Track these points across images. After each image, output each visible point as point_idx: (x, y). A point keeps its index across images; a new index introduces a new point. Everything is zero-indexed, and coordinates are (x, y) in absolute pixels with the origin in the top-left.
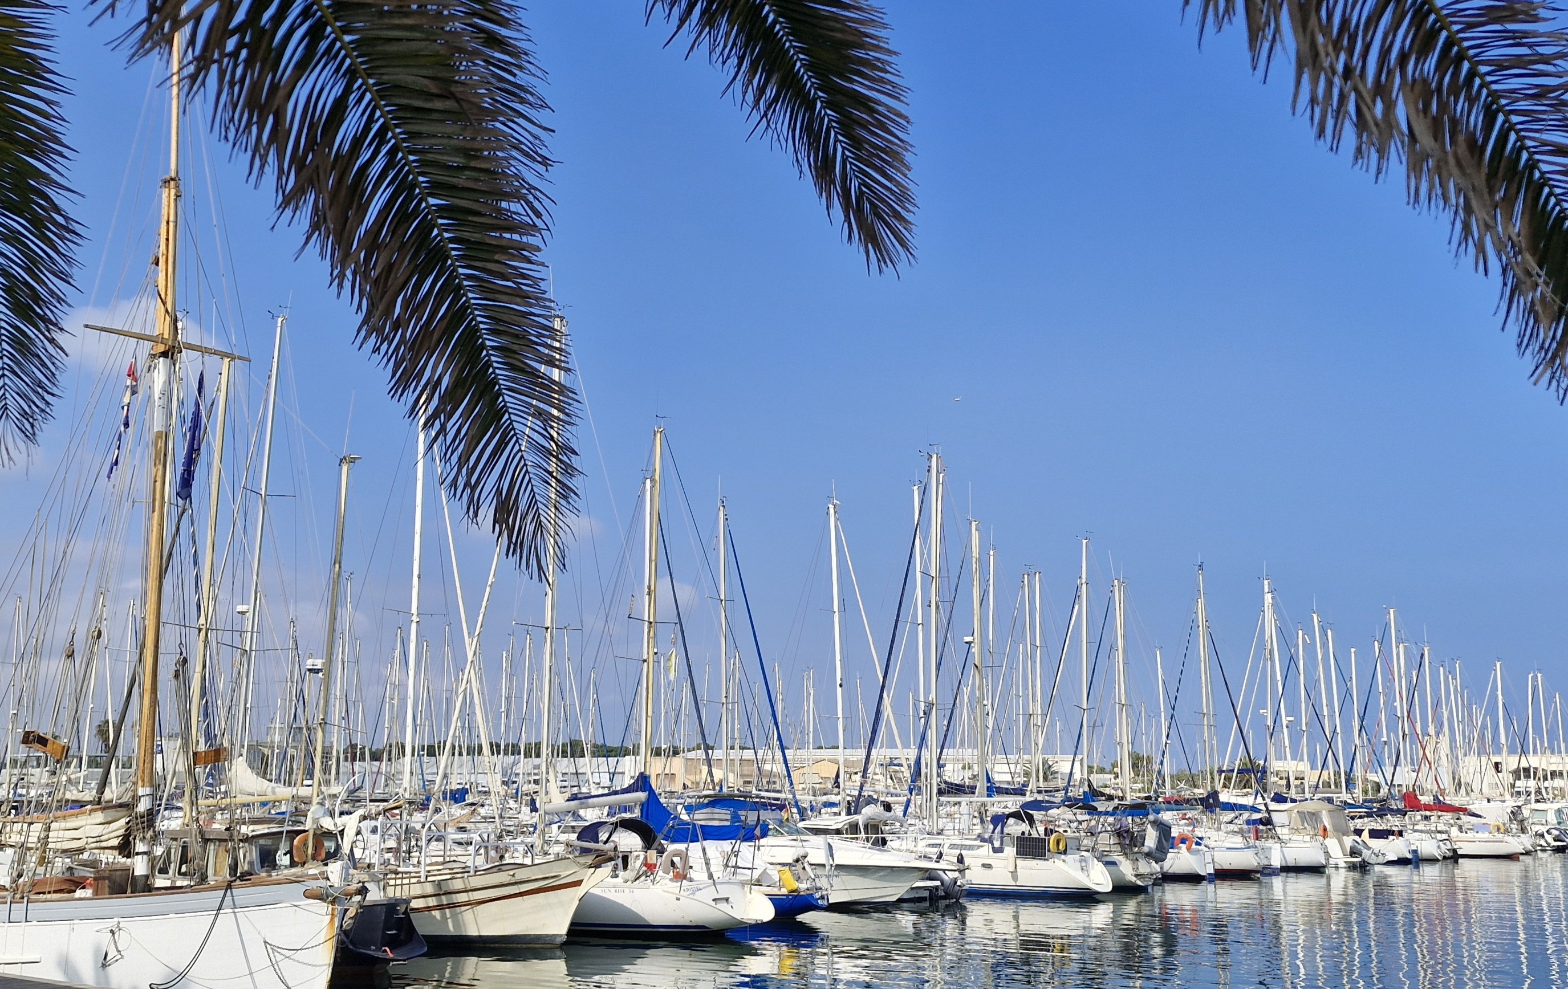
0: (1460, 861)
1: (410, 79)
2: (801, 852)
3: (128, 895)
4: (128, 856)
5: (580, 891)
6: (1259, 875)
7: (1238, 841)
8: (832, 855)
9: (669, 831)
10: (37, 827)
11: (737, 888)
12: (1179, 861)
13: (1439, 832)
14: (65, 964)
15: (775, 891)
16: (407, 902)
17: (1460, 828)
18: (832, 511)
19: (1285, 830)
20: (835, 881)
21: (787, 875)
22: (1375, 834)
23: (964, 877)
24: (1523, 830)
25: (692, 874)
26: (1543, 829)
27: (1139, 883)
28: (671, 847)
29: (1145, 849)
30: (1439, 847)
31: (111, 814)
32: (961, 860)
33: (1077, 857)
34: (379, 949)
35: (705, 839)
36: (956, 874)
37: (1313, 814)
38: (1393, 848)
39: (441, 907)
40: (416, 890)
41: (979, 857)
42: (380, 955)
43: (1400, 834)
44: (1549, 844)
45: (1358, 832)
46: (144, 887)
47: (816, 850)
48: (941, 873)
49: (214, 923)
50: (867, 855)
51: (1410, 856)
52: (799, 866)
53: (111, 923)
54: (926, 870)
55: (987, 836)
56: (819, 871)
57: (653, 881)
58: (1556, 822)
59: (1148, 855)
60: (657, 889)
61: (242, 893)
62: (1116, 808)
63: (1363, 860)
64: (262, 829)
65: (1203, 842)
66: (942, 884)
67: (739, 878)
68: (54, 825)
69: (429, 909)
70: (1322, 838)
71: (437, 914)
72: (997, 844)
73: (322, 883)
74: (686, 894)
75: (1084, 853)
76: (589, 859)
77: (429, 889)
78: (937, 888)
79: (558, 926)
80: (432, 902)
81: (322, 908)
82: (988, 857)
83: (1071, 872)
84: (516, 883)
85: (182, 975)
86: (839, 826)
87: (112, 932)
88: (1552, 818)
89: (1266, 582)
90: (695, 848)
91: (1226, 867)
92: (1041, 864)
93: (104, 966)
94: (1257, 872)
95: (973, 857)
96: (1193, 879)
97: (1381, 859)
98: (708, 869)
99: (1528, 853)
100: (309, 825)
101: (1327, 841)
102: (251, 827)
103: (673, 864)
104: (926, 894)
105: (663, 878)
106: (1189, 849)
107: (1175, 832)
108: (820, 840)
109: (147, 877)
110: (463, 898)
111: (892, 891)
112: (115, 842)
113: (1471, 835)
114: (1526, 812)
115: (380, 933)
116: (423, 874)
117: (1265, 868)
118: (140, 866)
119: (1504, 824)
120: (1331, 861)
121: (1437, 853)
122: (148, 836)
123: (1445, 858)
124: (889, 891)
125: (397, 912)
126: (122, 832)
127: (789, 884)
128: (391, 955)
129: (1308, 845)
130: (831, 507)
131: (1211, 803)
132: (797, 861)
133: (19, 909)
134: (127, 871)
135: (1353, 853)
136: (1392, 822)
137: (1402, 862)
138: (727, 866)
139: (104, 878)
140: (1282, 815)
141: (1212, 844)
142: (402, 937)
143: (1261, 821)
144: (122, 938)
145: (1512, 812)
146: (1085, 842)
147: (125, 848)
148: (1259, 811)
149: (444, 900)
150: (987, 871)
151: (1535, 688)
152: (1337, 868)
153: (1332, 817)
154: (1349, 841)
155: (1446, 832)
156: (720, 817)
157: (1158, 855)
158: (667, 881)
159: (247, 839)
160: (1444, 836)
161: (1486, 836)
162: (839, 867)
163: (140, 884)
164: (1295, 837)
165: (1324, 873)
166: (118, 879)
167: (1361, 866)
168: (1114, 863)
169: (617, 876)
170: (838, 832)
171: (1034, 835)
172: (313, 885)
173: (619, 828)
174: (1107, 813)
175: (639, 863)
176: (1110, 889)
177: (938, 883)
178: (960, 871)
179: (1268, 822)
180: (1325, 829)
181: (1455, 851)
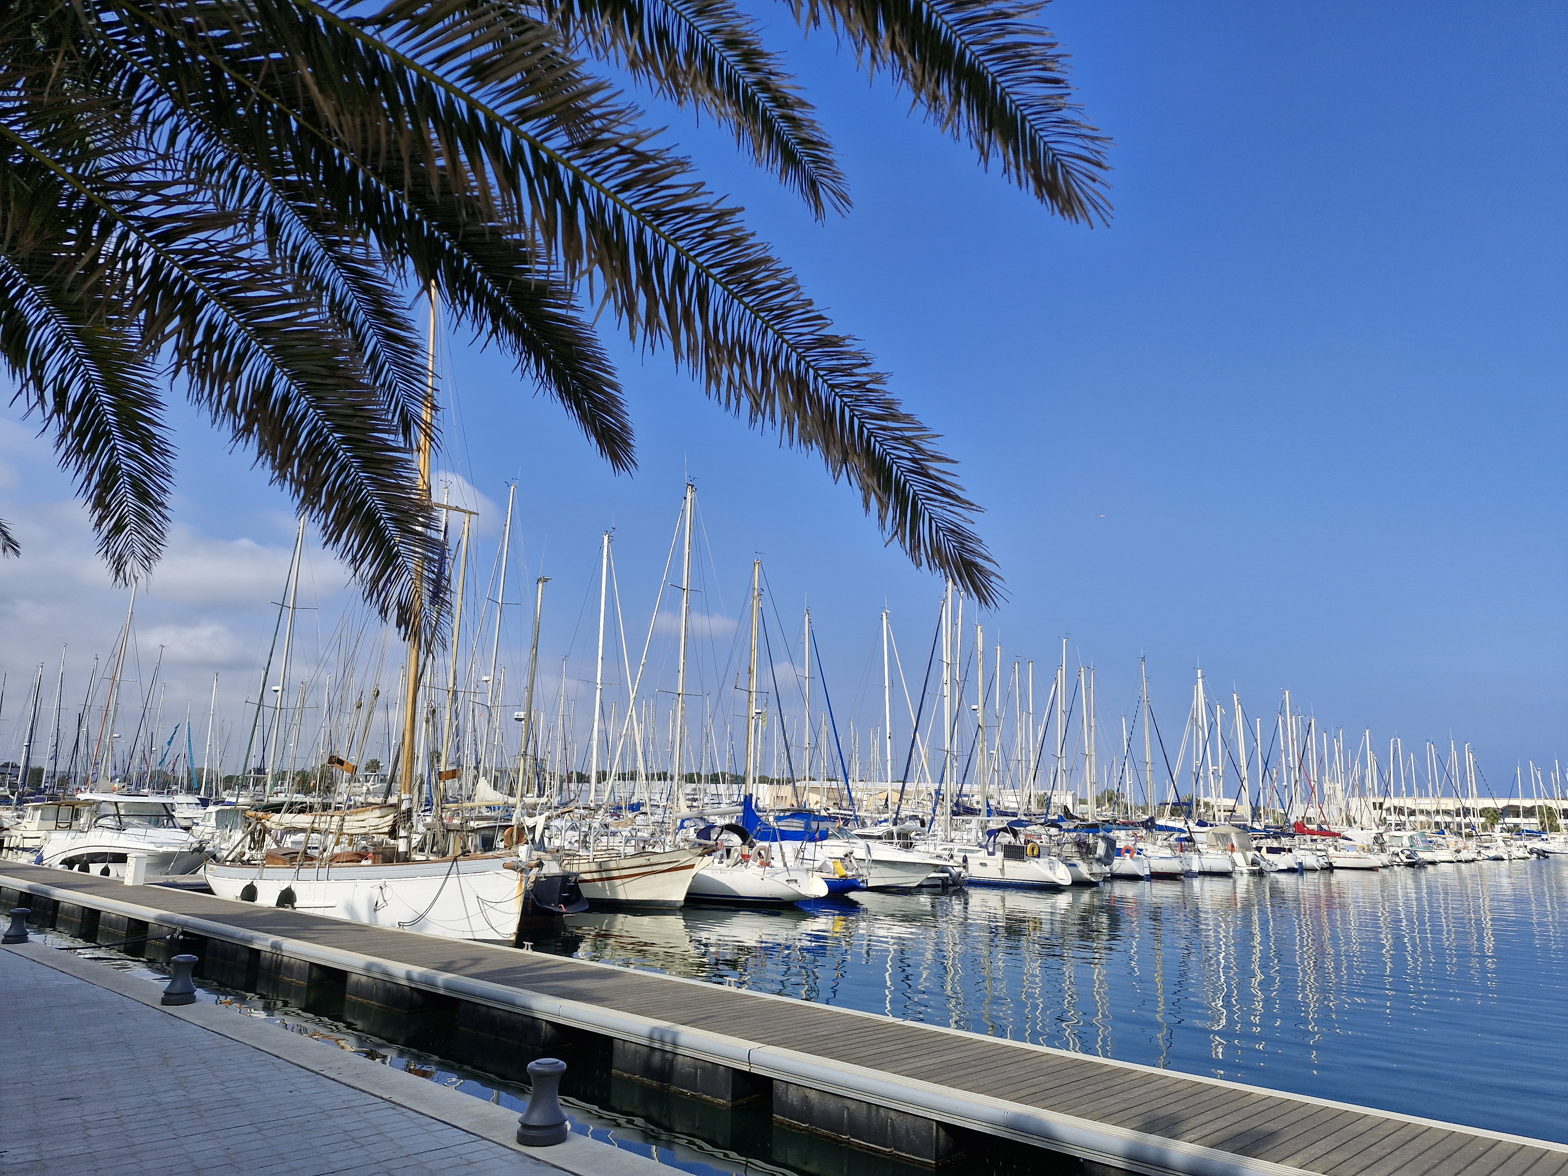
0: (1335, 871)
1: (309, 367)
2: (849, 850)
3: (395, 863)
4: (395, 839)
5: (693, 872)
6: (1182, 877)
7: (1168, 853)
8: (870, 853)
9: (757, 833)
10: (336, 819)
11: (804, 874)
12: (1123, 865)
13: (1319, 850)
14: (350, 909)
15: (831, 876)
16: (577, 875)
17: (1336, 848)
18: (884, 617)
19: (1205, 846)
20: (872, 871)
21: (839, 865)
22: (1271, 850)
23: (967, 871)
24: (1383, 851)
25: (773, 863)
26: (1399, 850)
27: (1093, 879)
28: (760, 844)
29: (1097, 856)
30: (1318, 861)
31: (385, 811)
32: (965, 860)
33: (1047, 860)
34: (556, 906)
35: (782, 840)
36: (961, 869)
37: (1224, 835)
38: (1283, 861)
39: (601, 880)
40: (584, 867)
41: (978, 858)
42: (557, 909)
43: (1290, 851)
44: (1402, 861)
45: (1259, 849)
46: (405, 859)
47: (859, 850)
48: (950, 868)
49: (444, 883)
50: (896, 854)
51: (1296, 867)
52: (847, 859)
53: (380, 882)
54: (937, 866)
55: (984, 844)
56: (862, 864)
57: (746, 866)
58: (1409, 845)
59: (1099, 860)
60: (749, 872)
61: (463, 864)
62: (1076, 827)
63: (1261, 868)
64: (484, 824)
65: (1144, 852)
66: (951, 875)
67: (805, 866)
68: (347, 818)
69: (594, 880)
70: (1230, 853)
71: (599, 884)
72: (991, 850)
73: (514, 859)
74: (768, 876)
75: (1052, 858)
76: (700, 851)
77: (594, 867)
78: (947, 878)
79: (678, 895)
80: (596, 876)
81: (514, 875)
82: (984, 858)
83: (1042, 870)
84: (650, 865)
85: (422, 916)
86: (880, 834)
87: (381, 888)
88: (1406, 842)
89: (1199, 671)
90: (775, 845)
91: (1160, 870)
92: (1021, 864)
93: (375, 910)
94: (1182, 875)
95: (973, 858)
96: (1134, 878)
97: (1273, 868)
98: (783, 859)
99: (1385, 867)
100: (513, 822)
101: (1234, 854)
102: (477, 823)
103: (760, 854)
104: (940, 882)
105: (753, 865)
106: (1131, 857)
107: (1119, 845)
108: (862, 842)
109: (406, 853)
110: (615, 874)
111: (913, 880)
112: (386, 830)
113: (1343, 853)
114: (1386, 837)
115: (557, 896)
116: (591, 857)
117: (1187, 872)
118: (402, 846)
119: (1368, 846)
120: (1236, 868)
121: (1316, 865)
122: (407, 826)
123: (1322, 868)
124: (912, 880)
125: (569, 881)
126: (391, 823)
127: (839, 872)
128: (564, 910)
129: (1219, 857)
130: (884, 614)
131: (1150, 825)
132: (846, 856)
133: (323, 872)
134: (394, 849)
135: (1254, 863)
136: (1285, 842)
137: (1290, 870)
138: (797, 857)
139: (379, 853)
140: (1202, 836)
141: (1149, 854)
142: (573, 898)
143: (1186, 839)
144: (387, 892)
145: (1375, 838)
146: (1053, 850)
147: (393, 833)
148: (1184, 832)
149: (604, 875)
150: (984, 868)
151: (1396, 750)
152: (1242, 874)
153: (1238, 837)
154: (1250, 855)
155: (1325, 850)
156: (797, 825)
157: (1107, 860)
158: (755, 867)
159: (473, 830)
160: (1323, 853)
161: (1354, 854)
162: (874, 861)
163: (402, 857)
164: (1210, 851)
165: (1231, 877)
166: (388, 854)
167: (1259, 873)
168: (1075, 865)
169: (722, 862)
170: (879, 838)
171: (1018, 844)
172: (509, 860)
173: (724, 831)
174: (1069, 831)
175: (736, 854)
176: (1070, 883)
177: (947, 875)
178: (964, 867)
179: (1190, 839)
180: (1233, 846)
181: (1331, 864)
